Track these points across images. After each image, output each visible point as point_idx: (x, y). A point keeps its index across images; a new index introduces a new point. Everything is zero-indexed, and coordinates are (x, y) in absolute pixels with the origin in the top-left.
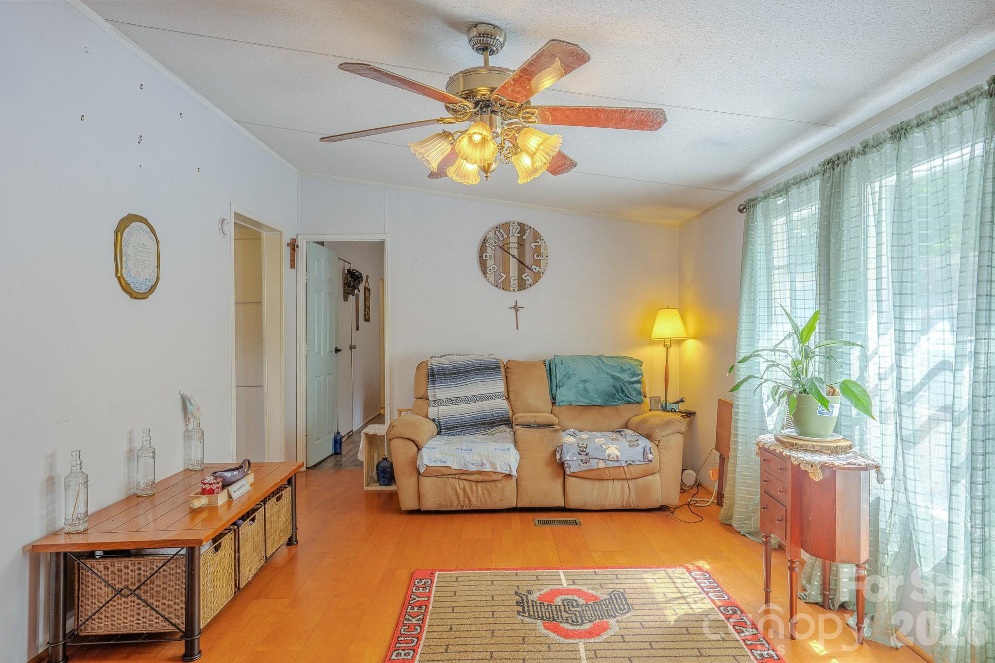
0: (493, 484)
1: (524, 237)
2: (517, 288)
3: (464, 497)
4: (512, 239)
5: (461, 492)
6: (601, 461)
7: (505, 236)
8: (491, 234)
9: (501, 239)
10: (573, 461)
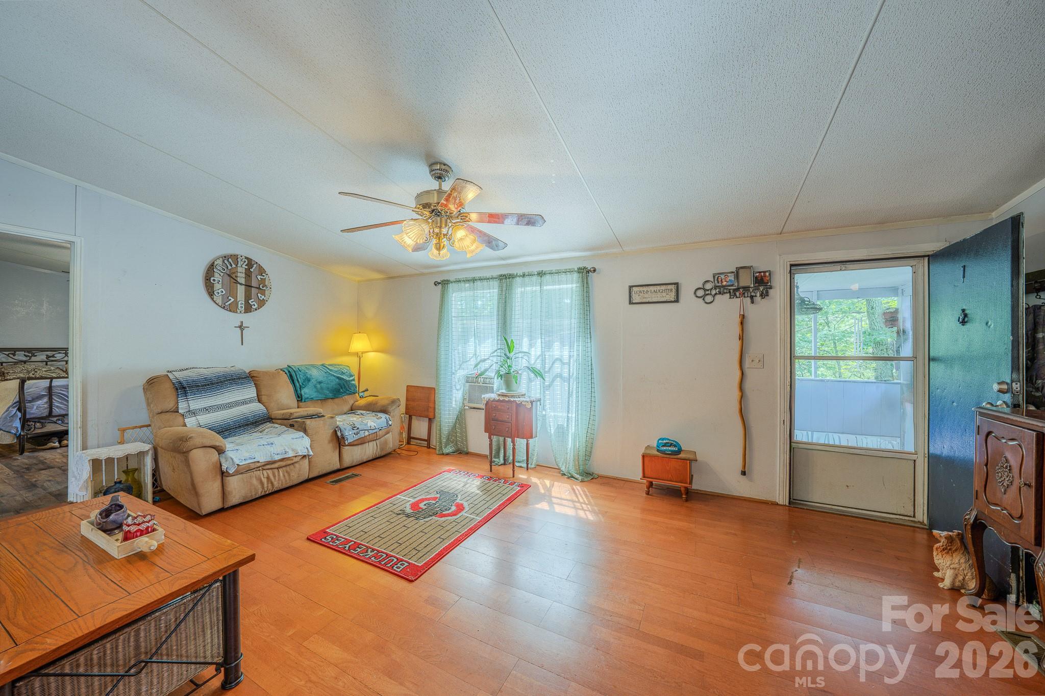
0: (292, 467)
1: (252, 270)
2: (244, 311)
4: (240, 269)
5: (265, 480)
6: (366, 431)
7: (234, 266)
8: (219, 262)
9: (230, 267)
10: (350, 436)
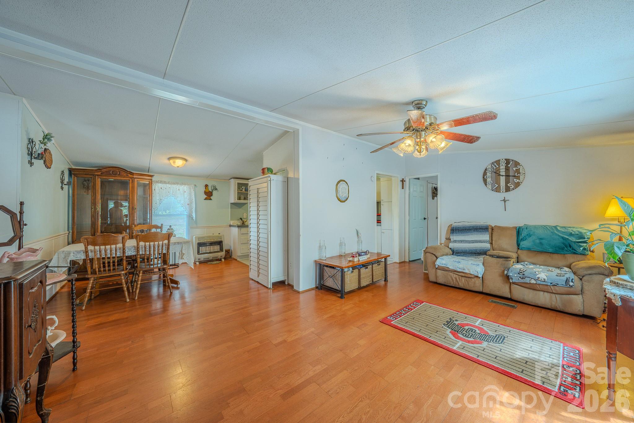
0: (470, 279)
1: (509, 166)
2: (505, 191)
3: (456, 282)
4: (501, 167)
5: (454, 279)
6: (533, 280)
7: (497, 166)
8: (490, 167)
9: (495, 168)
10: (515, 278)
